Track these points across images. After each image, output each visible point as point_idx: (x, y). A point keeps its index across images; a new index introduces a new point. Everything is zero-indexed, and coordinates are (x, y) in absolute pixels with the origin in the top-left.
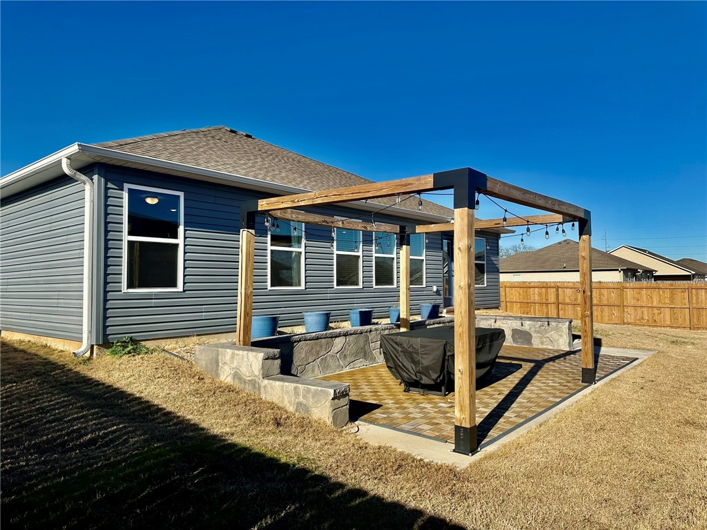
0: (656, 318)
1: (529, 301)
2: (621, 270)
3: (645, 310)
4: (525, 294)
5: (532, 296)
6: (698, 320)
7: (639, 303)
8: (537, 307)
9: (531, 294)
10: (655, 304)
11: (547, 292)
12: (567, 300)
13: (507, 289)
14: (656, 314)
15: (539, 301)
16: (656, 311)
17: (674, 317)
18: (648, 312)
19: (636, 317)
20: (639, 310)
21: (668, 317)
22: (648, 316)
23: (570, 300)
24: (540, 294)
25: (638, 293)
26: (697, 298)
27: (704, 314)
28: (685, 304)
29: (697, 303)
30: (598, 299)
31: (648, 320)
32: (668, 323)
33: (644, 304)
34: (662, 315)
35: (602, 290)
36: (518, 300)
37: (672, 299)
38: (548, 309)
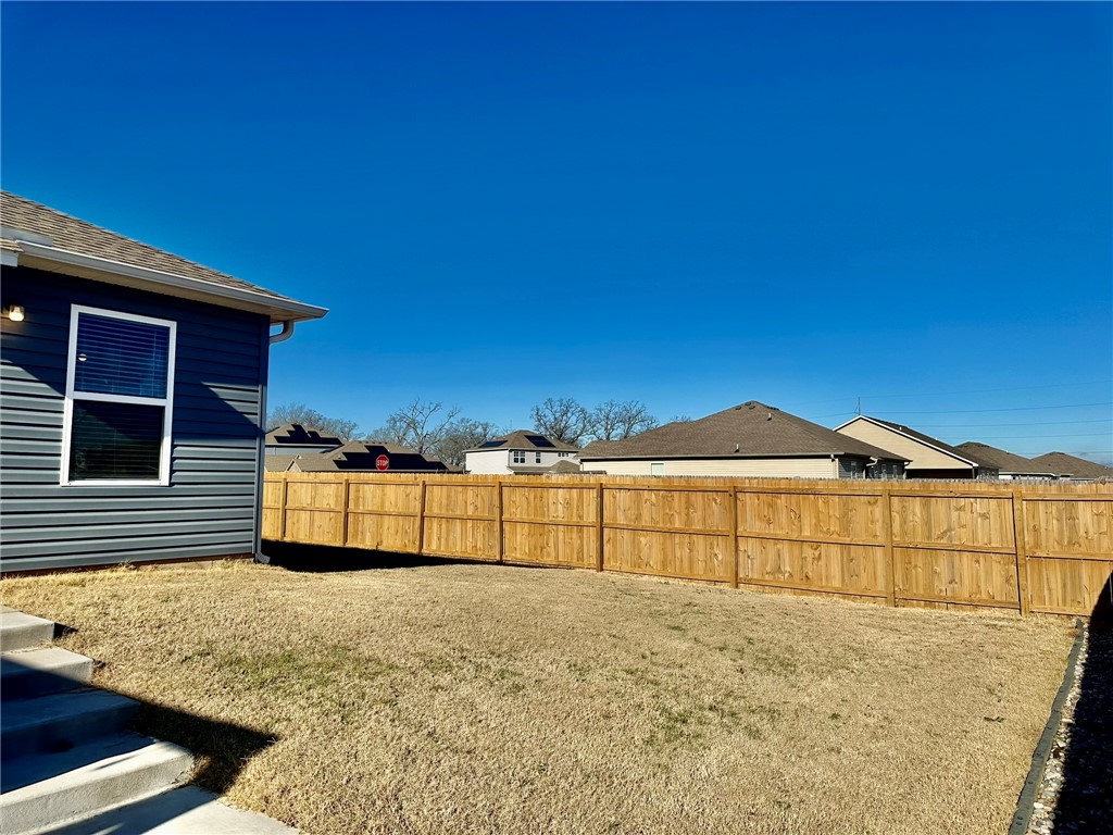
0: (809, 570)
1: (546, 520)
2: (836, 456)
3: (785, 547)
4: (539, 504)
5: (552, 508)
6: (907, 578)
7: (771, 531)
8: (561, 535)
9: (551, 501)
10: (807, 533)
11: (580, 497)
12: (621, 520)
13: (505, 490)
14: (810, 559)
15: (565, 521)
16: (809, 552)
17: (849, 572)
18: (791, 554)
19: (764, 564)
20: (771, 548)
21: (836, 569)
22: (792, 567)
23: (626, 517)
24: (568, 504)
25: (770, 505)
26: (904, 522)
27: (920, 564)
28: (875, 536)
29: (904, 533)
30: (684, 517)
31: (791, 575)
32: (836, 583)
33: (781, 533)
34: (822, 563)
35: (693, 496)
36: (525, 518)
37: (846, 520)
38: (581, 538)
